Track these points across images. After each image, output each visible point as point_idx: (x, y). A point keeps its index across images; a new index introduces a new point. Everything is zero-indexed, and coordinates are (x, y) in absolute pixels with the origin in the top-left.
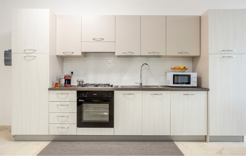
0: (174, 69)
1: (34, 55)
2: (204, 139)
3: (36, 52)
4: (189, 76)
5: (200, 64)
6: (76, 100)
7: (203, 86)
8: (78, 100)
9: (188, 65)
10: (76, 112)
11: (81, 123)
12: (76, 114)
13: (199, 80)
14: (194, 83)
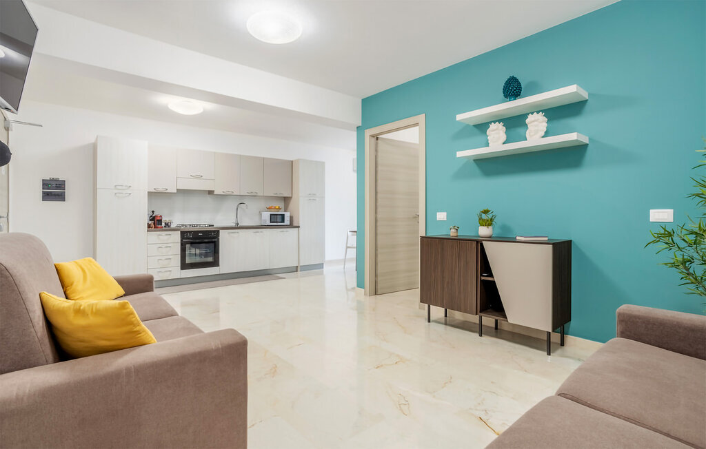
0: (269, 209)
1: (129, 192)
2: (295, 269)
3: (131, 188)
4: (283, 216)
5: (292, 205)
6: (180, 241)
7: (295, 224)
8: (181, 240)
9: (282, 205)
10: (180, 253)
11: (184, 266)
12: (180, 256)
13: (291, 218)
14: (287, 222)
